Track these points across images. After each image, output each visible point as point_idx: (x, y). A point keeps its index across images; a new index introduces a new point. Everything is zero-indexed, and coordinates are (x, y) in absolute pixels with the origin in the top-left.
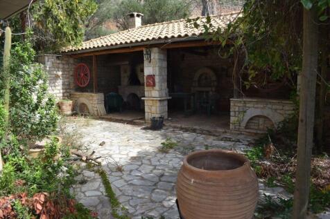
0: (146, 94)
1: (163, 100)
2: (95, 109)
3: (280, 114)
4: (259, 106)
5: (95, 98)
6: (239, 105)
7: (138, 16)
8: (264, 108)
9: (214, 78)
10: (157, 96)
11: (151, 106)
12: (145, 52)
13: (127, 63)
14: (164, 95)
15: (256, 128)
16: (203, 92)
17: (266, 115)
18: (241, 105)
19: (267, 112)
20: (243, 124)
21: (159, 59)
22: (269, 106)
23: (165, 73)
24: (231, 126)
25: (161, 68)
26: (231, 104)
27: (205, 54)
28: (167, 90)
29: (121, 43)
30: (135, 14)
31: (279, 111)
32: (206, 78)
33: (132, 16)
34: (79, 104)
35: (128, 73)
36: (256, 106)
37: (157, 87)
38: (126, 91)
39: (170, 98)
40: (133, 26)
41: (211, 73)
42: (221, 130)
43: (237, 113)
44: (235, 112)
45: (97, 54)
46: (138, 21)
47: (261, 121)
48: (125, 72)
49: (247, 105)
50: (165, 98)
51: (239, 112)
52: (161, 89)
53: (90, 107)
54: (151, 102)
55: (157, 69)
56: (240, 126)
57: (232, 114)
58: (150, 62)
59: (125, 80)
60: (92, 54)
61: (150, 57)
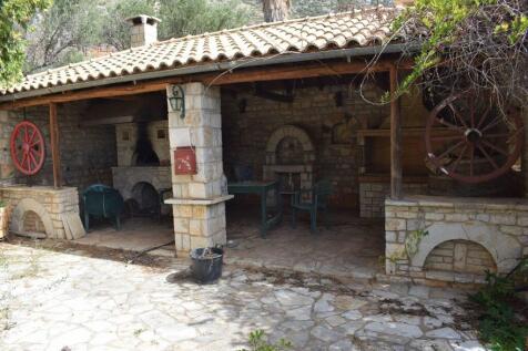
0: (176, 190)
1: (217, 204)
2: (59, 225)
3: (510, 234)
4: (458, 216)
5: (57, 200)
6: (407, 215)
7: (150, 22)
8: (470, 222)
9: (308, 147)
10: (203, 195)
11: (189, 219)
12: (169, 94)
13: (130, 119)
14: (218, 192)
15: (449, 267)
16: (287, 174)
17: (473, 238)
18: (414, 215)
19: (476, 232)
20: (419, 261)
21: (206, 110)
22: (484, 217)
23: (218, 140)
24: (389, 266)
25: (208, 130)
26: (388, 214)
27: (289, 99)
28: (224, 178)
29: (113, 74)
30: (145, 18)
31: (504, 229)
32: (291, 146)
33: (138, 21)
34: (22, 213)
35: (133, 141)
36: (449, 217)
37: (201, 175)
38: (128, 178)
39: (232, 196)
40: (141, 41)
41: (302, 136)
42: (362, 275)
43: (402, 234)
44: (397, 232)
45: (60, 99)
46: (150, 32)
47: (460, 251)
48: (126, 138)
49: (428, 216)
50: (220, 199)
51: (407, 232)
52: (211, 179)
53: (46, 219)
54: (188, 209)
55: (200, 132)
56: (409, 265)
57: (389, 236)
58: (183, 116)
59: (126, 155)
60: (47, 101)
61: (183, 105)
